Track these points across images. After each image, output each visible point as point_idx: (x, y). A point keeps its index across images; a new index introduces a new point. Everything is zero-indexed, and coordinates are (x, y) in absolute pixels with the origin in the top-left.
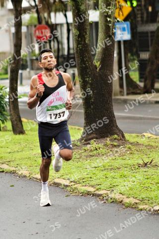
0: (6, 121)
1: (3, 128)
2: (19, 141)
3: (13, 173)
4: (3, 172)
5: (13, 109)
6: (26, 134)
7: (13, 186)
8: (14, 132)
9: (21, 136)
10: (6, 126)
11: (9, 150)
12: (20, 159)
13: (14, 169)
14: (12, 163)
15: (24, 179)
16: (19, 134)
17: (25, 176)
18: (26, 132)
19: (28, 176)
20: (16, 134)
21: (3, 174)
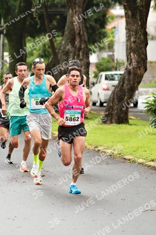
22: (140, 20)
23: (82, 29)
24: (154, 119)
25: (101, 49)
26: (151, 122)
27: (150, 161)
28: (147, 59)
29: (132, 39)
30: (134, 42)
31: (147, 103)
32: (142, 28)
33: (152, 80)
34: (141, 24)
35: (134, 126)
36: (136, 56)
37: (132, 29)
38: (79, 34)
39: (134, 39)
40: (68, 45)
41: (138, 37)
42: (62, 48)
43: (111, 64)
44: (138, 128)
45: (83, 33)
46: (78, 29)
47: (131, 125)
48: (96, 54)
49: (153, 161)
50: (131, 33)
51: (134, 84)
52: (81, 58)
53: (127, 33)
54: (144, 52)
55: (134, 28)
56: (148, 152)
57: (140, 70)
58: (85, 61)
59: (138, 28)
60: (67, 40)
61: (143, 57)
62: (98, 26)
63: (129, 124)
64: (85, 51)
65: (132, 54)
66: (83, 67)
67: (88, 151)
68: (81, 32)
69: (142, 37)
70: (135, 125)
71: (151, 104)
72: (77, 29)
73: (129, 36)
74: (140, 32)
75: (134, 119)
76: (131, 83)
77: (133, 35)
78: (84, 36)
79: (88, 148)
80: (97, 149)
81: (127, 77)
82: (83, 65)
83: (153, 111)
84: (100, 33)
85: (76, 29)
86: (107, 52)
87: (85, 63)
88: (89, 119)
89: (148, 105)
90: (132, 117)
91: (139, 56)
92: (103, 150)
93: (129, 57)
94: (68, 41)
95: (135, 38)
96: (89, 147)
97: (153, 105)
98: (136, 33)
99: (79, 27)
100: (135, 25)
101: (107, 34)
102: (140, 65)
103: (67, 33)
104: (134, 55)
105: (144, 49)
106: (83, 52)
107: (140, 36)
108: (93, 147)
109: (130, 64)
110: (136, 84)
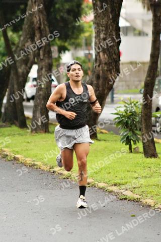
0: (138, 142)
1: (134, 149)
2: (149, 165)
3: (137, 201)
4: (126, 199)
5: (145, 128)
6: (159, 158)
7: (134, 216)
8: (145, 155)
9: (153, 160)
10: (137, 147)
11: (136, 175)
12: (146, 186)
13: (139, 197)
14: (137, 190)
15: (148, 208)
16: (151, 157)
17: (149, 206)
18: (159, 156)
19: (153, 205)
20: (147, 158)
21: (126, 201)
22: (111, 13)
23: (44, 23)
24: (125, 134)
25: (77, 46)
26: (122, 137)
27: (113, 185)
28: (120, 60)
29: (102, 36)
30: (105, 39)
31: (117, 114)
32: (113, 22)
33: (138, 85)
34: (112, 17)
35: (103, 142)
36: (106, 56)
37: (101, 23)
38: (39, 28)
39: (104, 36)
40: (27, 41)
41: (108, 33)
42: (20, 45)
43: (87, 65)
44: (108, 144)
45: (44, 27)
46: (39, 22)
47: (100, 140)
48: (71, 52)
49: (115, 185)
50: (101, 28)
51: (104, 90)
52: (42, 57)
53: (95, 28)
54: (117, 51)
55: (104, 22)
56: (112, 174)
57: (111, 73)
58: (47, 61)
59: (109, 23)
60: (26, 35)
61: (115, 57)
62: (71, 18)
63: (97, 139)
64: (47, 50)
65: (101, 54)
66: (44, 69)
67: (41, 172)
68: (42, 26)
69: (114, 33)
70: (105, 140)
71: (122, 115)
72: (37, 22)
73: (98, 31)
74: (111, 27)
75: (106, 133)
76: (100, 89)
77: (103, 31)
78: (46, 31)
79: (42, 169)
80: (52, 170)
81: (95, 82)
82: (44, 66)
83: (125, 123)
84: (74, 27)
85: (35, 22)
86: (84, 50)
87: (47, 65)
88: (51, 133)
89: (119, 116)
90: (104, 131)
91: (110, 56)
92: (59, 172)
93: (98, 57)
94: (28, 37)
95: (105, 34)
96: (43, 167)
97: (124, 116)
98: (107, 28)
99: (40, 20)
100: (106, 18)
101: (83, 28)
102: (111, 67)
103: (26, 26)
104: (104, 55)
105: (116, 48)
106: (44, 51)
107: (111, 31)
108: (48, 168)
109: (99, 66)
110: (106, 91)
